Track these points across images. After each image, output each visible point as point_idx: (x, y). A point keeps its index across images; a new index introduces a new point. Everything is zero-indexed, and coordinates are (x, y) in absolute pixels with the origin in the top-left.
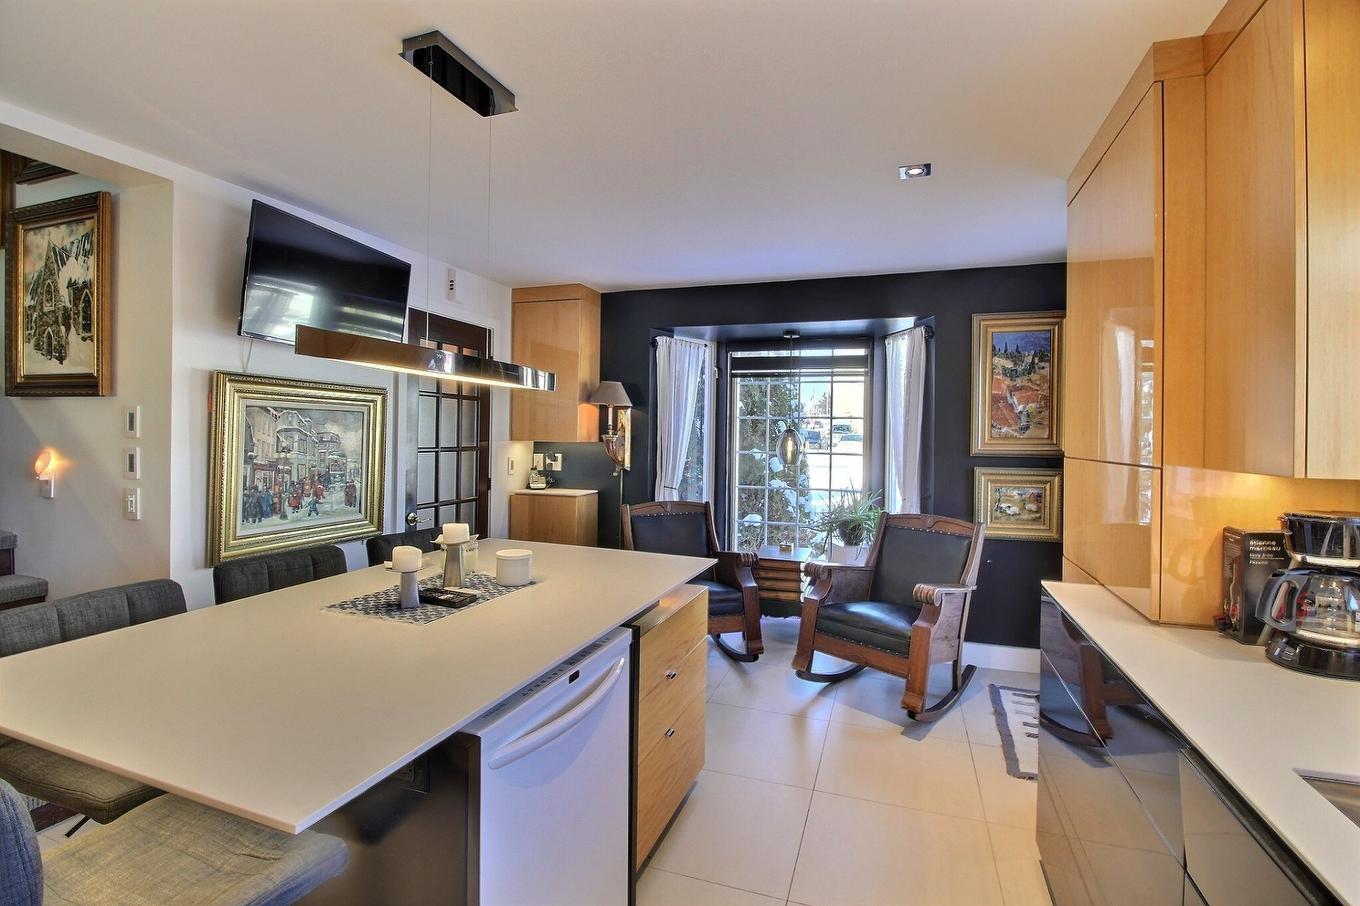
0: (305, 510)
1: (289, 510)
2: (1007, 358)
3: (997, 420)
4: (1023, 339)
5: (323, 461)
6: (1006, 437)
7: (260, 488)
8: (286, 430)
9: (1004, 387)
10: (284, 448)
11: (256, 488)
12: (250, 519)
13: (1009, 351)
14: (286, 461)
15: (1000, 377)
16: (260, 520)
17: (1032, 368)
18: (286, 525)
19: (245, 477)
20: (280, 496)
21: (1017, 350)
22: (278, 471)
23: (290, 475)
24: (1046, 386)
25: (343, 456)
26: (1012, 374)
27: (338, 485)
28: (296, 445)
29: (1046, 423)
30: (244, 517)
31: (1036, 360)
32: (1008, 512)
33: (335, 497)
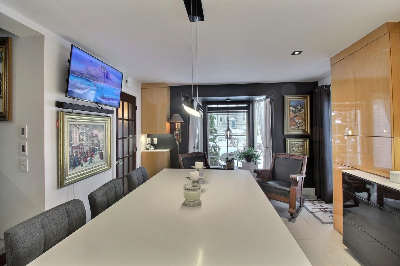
0: (88, 162)
1: (83, 163)
2: (293, 107)
3: (291, 125)
4: (297, 102)
5: (93, 143)
6: (294, 129)
7: (75, 155)
8: (82, 133)
9: (293, 115)
10: (81, 140)
11: (73, 156)
12: (72, 168)
13: (294, 106)
14: (82, 145)
15: (292, 113)
16: (75, 168)
17: (300, 110)
18: (83, 168)
19: (70, 151)
20: (81, 158)
21: (296, 105)
22: (80, 149)
23: (84, 149)
24: (304, 115)
25: (99, 141)
26: (295, 112)
27: (97, 152)
28: (85, 138)
29: (304, 125)
30: (70, 167)
31: (301, 108)
32: (295, 150)
33: (97, 156)
